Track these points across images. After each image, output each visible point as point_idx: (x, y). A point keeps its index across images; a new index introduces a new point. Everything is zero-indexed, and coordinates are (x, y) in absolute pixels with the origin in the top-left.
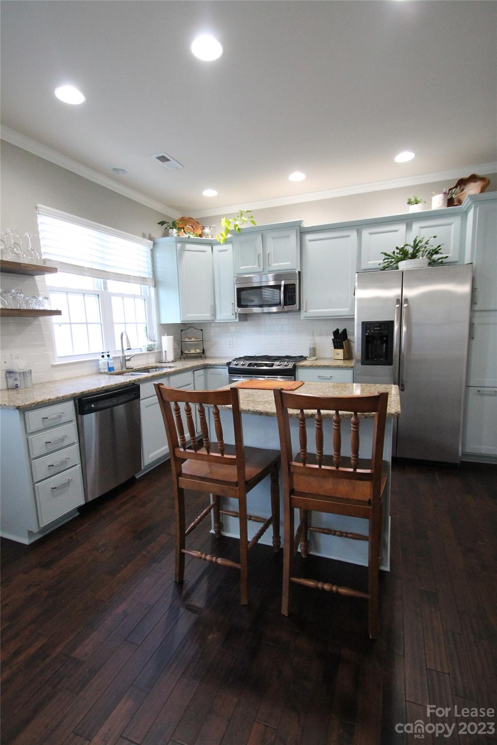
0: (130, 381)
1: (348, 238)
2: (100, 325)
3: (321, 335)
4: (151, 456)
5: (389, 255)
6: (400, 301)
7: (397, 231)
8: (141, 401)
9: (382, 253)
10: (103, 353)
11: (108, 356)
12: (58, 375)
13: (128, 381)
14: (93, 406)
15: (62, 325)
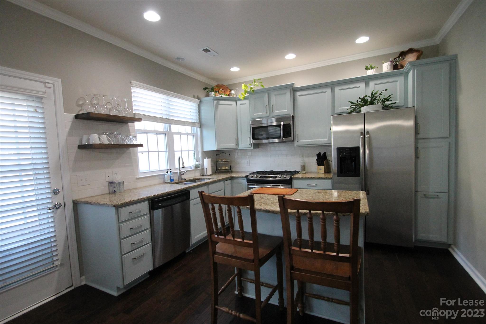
0: (183, 188)
1: (325, 93)
2: (166, 152)
3: (308, 157)
4: (196, 237)
5: (354, 103)
6: (364, 133)
7: (359, 87)
8: (190, 201)
9: (349, 102)
10: (167, 170)
11: (171, 172)
12: (140, 184)
13: (182, 188)
14: (160, 204)
15: (143, 153)
